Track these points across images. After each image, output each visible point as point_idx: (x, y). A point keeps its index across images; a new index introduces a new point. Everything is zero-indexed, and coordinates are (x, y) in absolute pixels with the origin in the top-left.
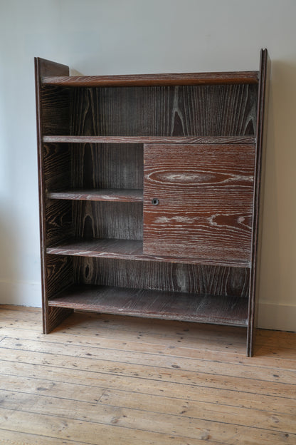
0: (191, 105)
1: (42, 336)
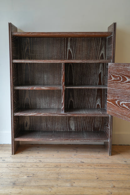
0: (76, 46)
1: (12, 156)
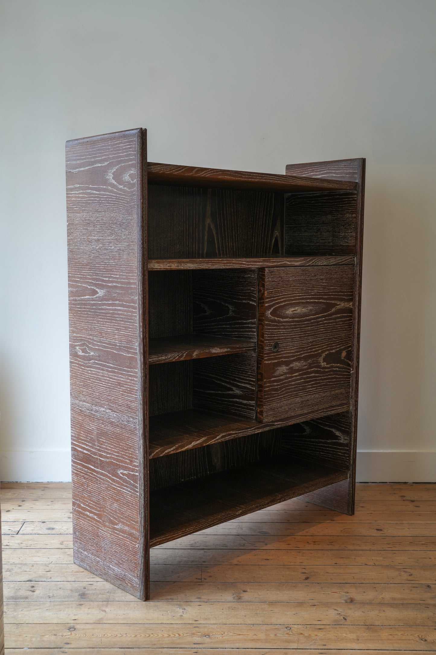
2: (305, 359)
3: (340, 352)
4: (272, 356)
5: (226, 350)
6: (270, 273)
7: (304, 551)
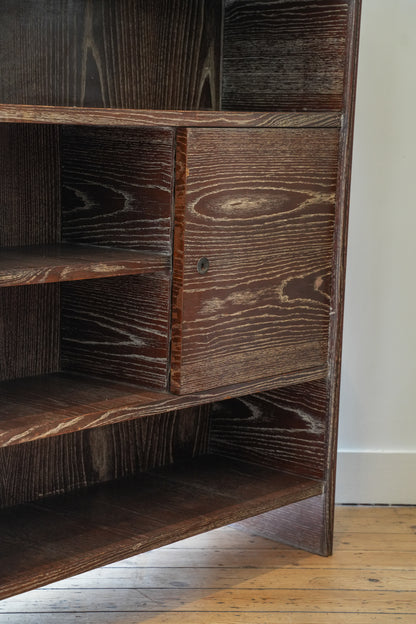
2: (253, 288)
3: (312, 279)
4: (197, 281)
5: (118, 268)
6: (196, 136)
7: (246, 614)
